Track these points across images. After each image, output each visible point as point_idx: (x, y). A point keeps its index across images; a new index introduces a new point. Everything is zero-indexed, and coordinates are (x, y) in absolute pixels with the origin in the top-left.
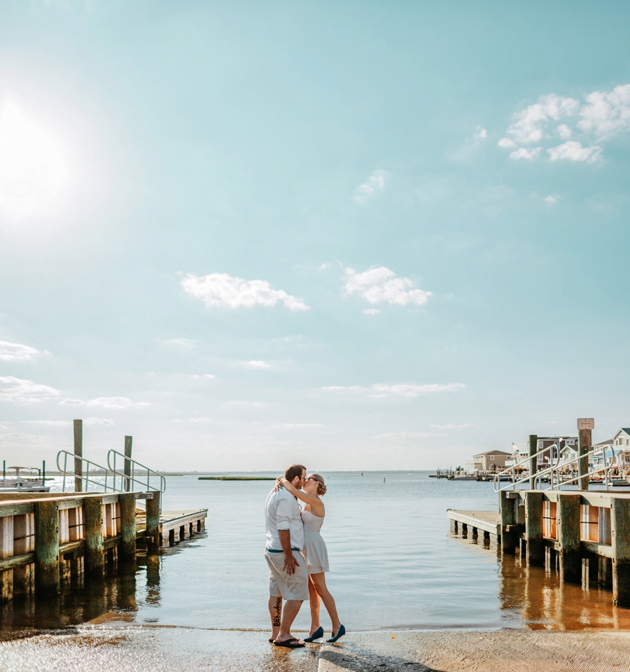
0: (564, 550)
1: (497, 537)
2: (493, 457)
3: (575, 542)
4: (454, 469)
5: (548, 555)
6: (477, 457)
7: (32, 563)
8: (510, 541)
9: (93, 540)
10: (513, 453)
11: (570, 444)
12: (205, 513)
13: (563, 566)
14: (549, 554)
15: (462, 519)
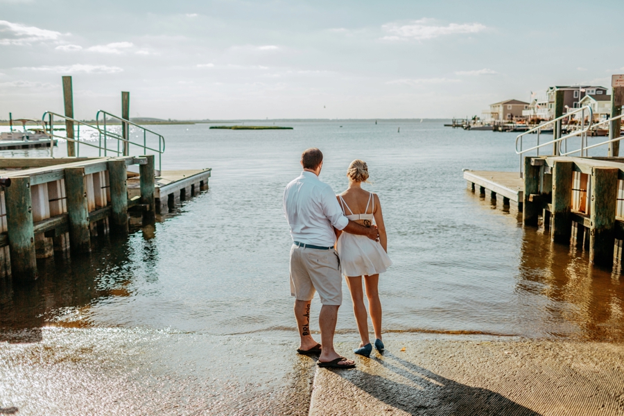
0: (596, 230)
1: (517, 204)
2: (510, 107)
3: (610, 221)
4: (470, 118)
5: (574, 230)
6: (494, 106)
7: (6, 245)
8: (532, 209)
9: (76, 214)
10: (531, 101)
11: (591, 93)
12: (208, 172)
13: (594, 247)
14: (576, 229)
15: (481, 181)
